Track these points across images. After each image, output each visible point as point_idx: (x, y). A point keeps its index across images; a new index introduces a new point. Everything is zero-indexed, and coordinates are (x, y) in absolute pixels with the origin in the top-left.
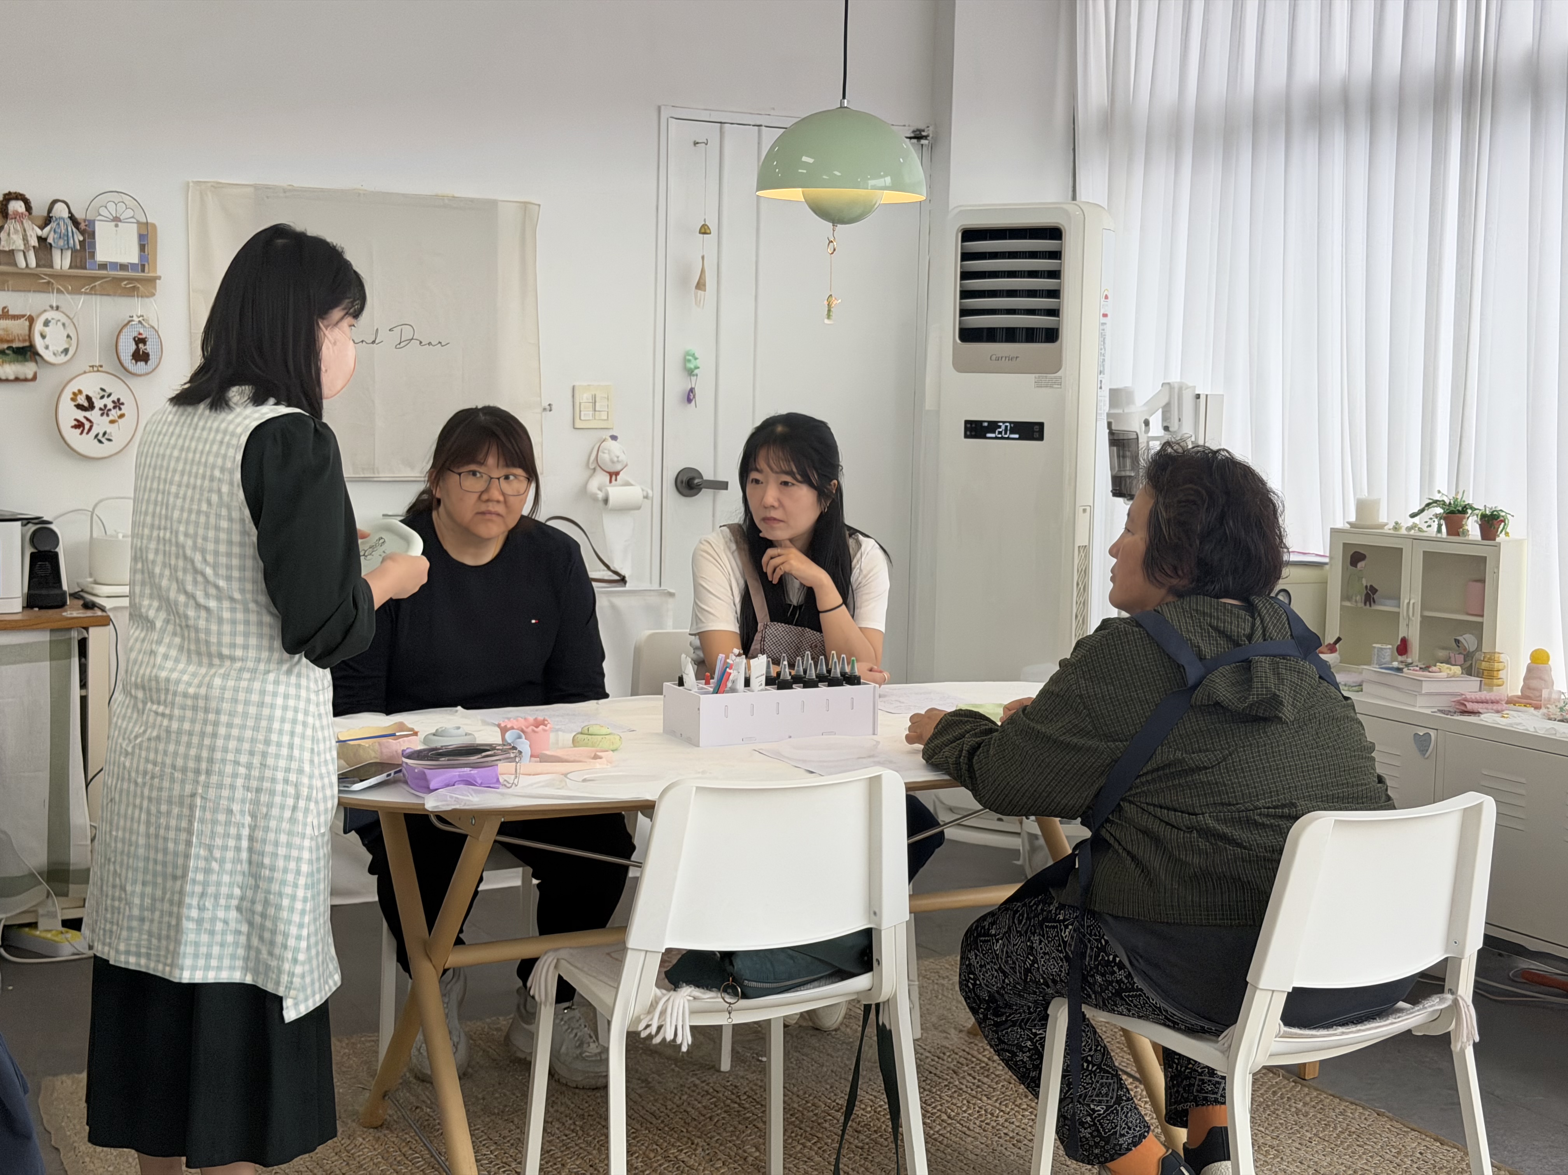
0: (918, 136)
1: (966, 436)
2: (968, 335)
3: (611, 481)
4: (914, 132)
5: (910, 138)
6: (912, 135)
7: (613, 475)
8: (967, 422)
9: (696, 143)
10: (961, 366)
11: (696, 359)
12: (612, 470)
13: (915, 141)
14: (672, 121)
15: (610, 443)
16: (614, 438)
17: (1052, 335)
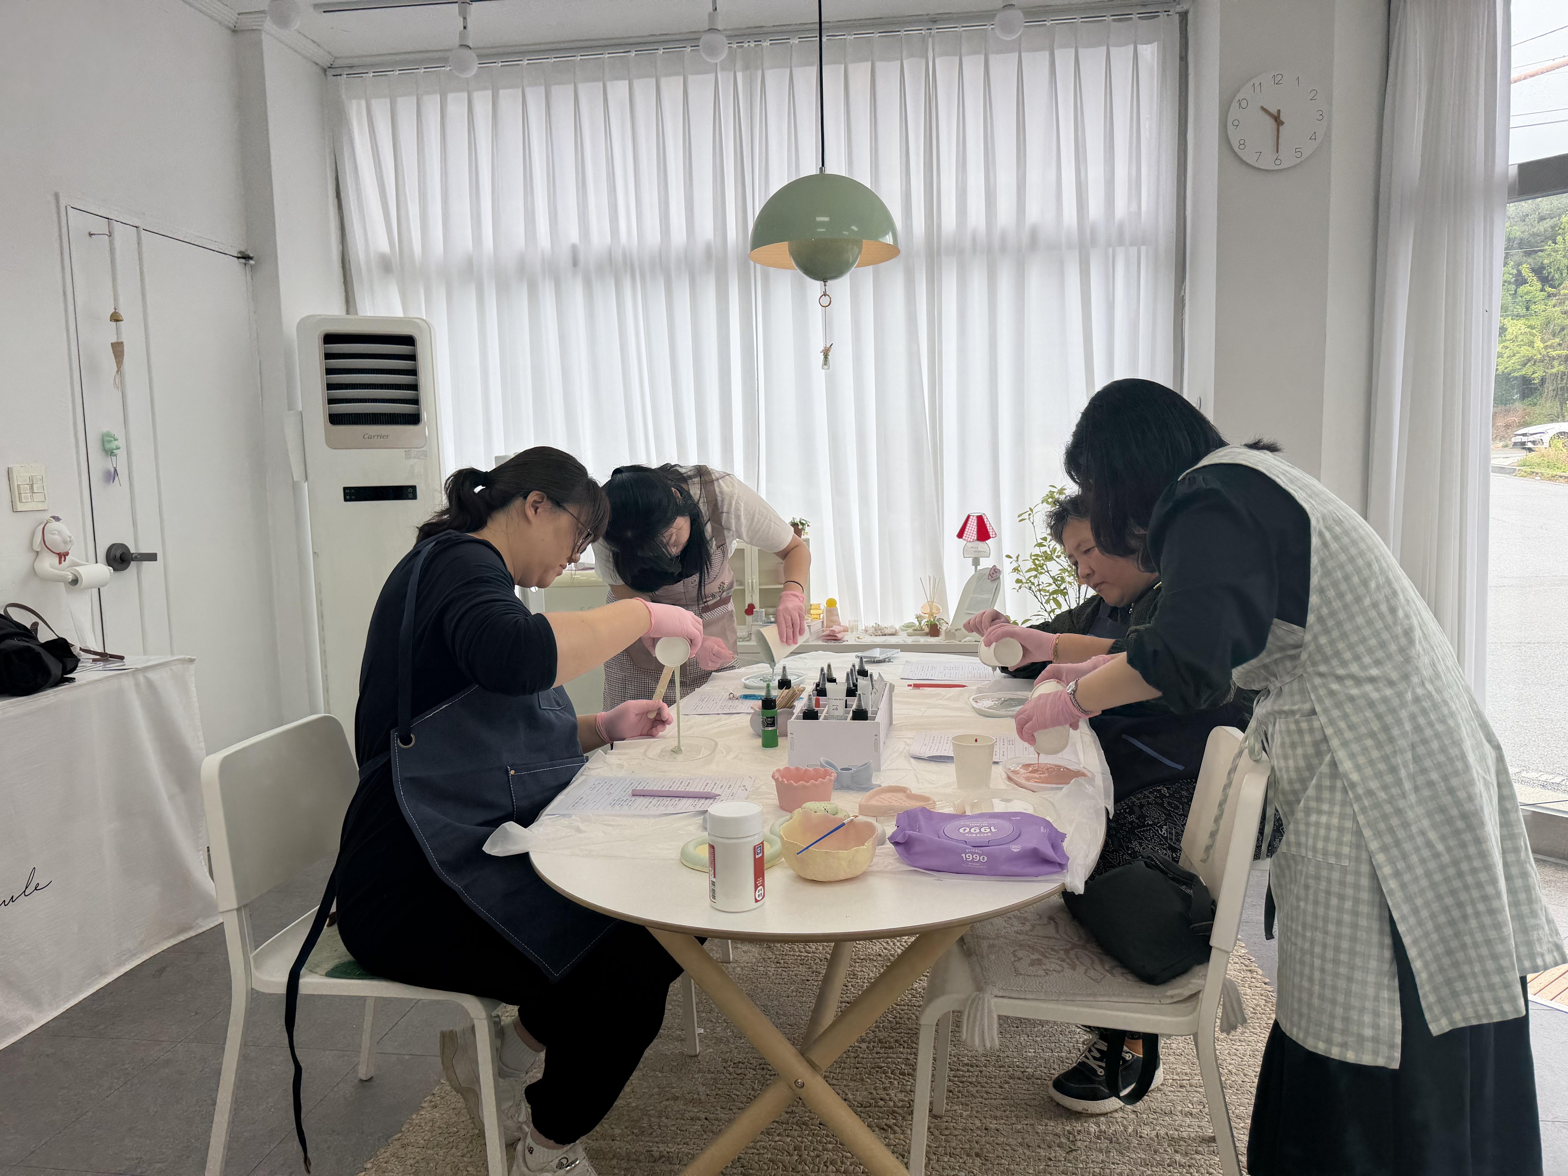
0: (245, 257)
1: (346, 500)
2: (335, 419)
3: (60, 563)
4: (240, 252)
5: (238, 258)
6: (239, 255)
7: (62, 556)
8: (345, 489)
9: (91, 235)
10: (332, 444)
11: (116, 440)
12: (62, 551)
13: (243, 261)
14: (70, 210)
15: (54, 525)
16: (57, 519)
17: (414, 419)
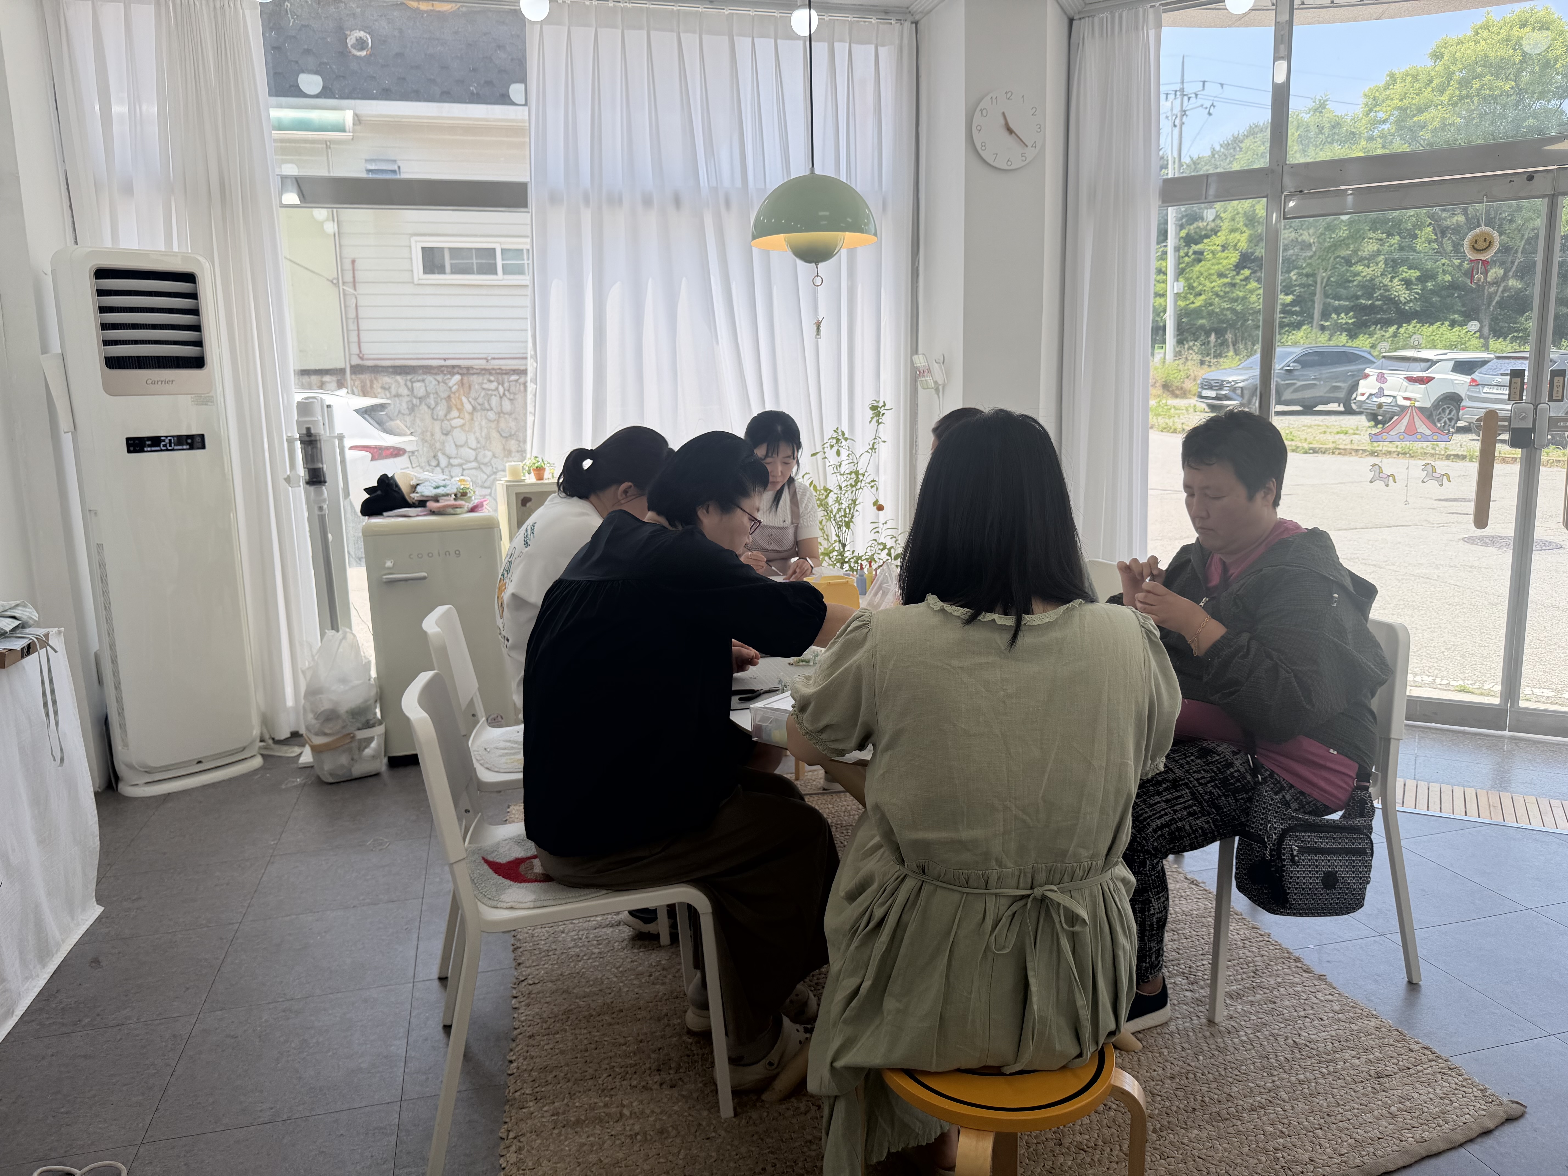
1: (129, 451)
2: (112, 363)
8: (128, 439)
10: (110, 390)
17: (198, 363)
